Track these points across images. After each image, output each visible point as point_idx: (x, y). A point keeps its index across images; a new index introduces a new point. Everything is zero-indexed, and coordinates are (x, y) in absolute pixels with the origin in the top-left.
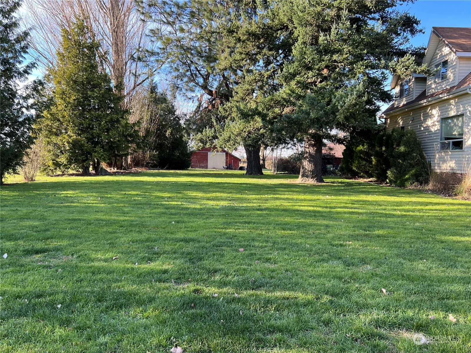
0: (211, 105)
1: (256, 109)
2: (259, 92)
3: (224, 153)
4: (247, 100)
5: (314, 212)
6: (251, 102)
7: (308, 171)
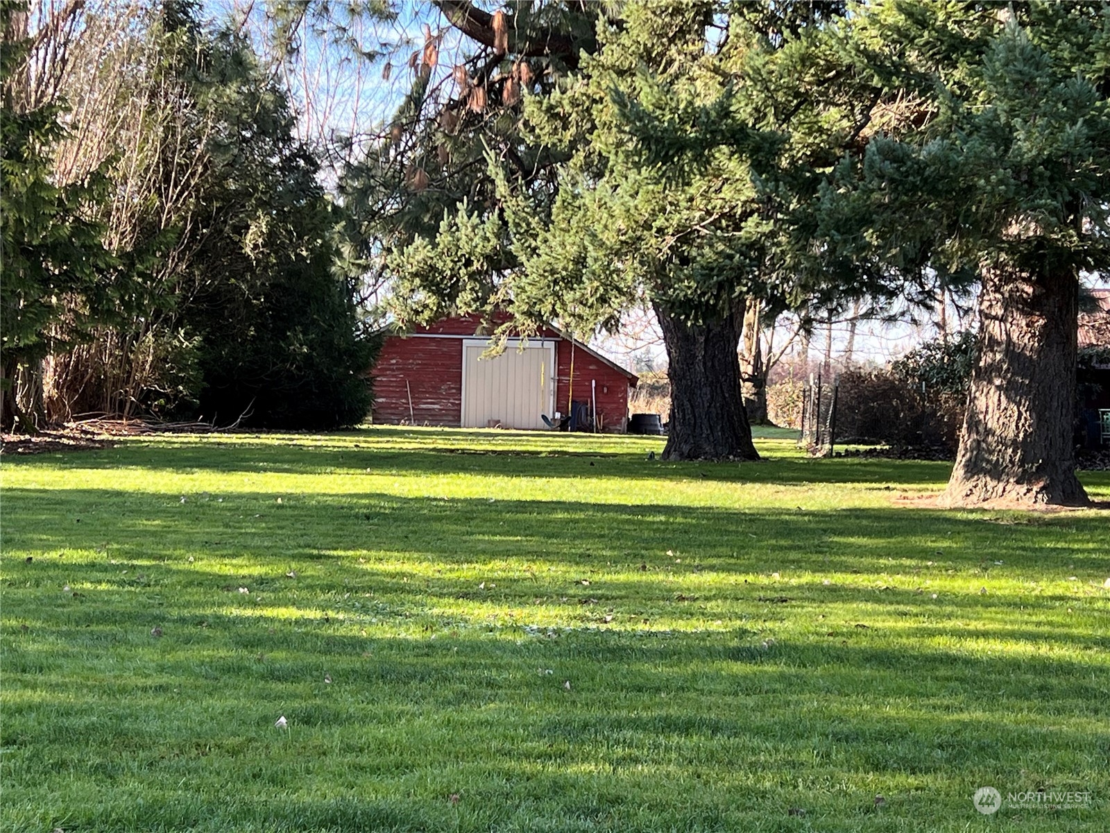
0: (480, 92)
1: (724, 111)
2: (737, 19)
3: (550, 345)
4: (670, 62)
5: (1041, 667)
6: (695, 71)
7: (1002, 441)
